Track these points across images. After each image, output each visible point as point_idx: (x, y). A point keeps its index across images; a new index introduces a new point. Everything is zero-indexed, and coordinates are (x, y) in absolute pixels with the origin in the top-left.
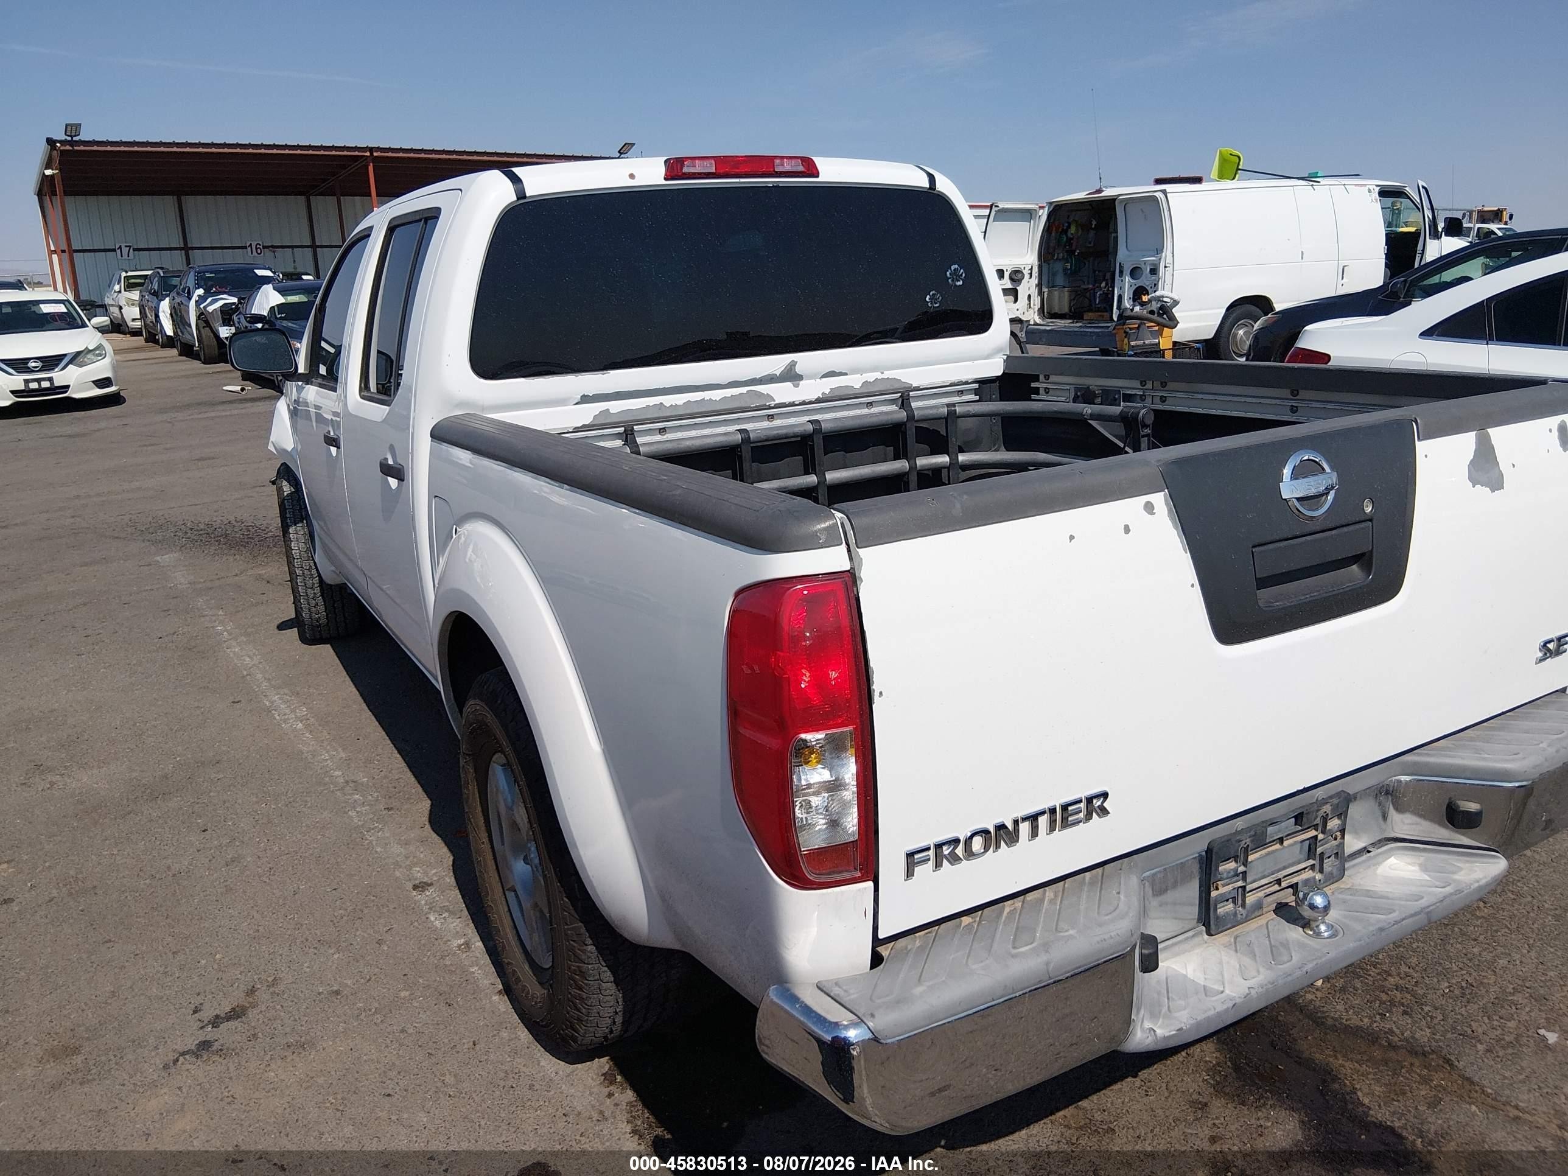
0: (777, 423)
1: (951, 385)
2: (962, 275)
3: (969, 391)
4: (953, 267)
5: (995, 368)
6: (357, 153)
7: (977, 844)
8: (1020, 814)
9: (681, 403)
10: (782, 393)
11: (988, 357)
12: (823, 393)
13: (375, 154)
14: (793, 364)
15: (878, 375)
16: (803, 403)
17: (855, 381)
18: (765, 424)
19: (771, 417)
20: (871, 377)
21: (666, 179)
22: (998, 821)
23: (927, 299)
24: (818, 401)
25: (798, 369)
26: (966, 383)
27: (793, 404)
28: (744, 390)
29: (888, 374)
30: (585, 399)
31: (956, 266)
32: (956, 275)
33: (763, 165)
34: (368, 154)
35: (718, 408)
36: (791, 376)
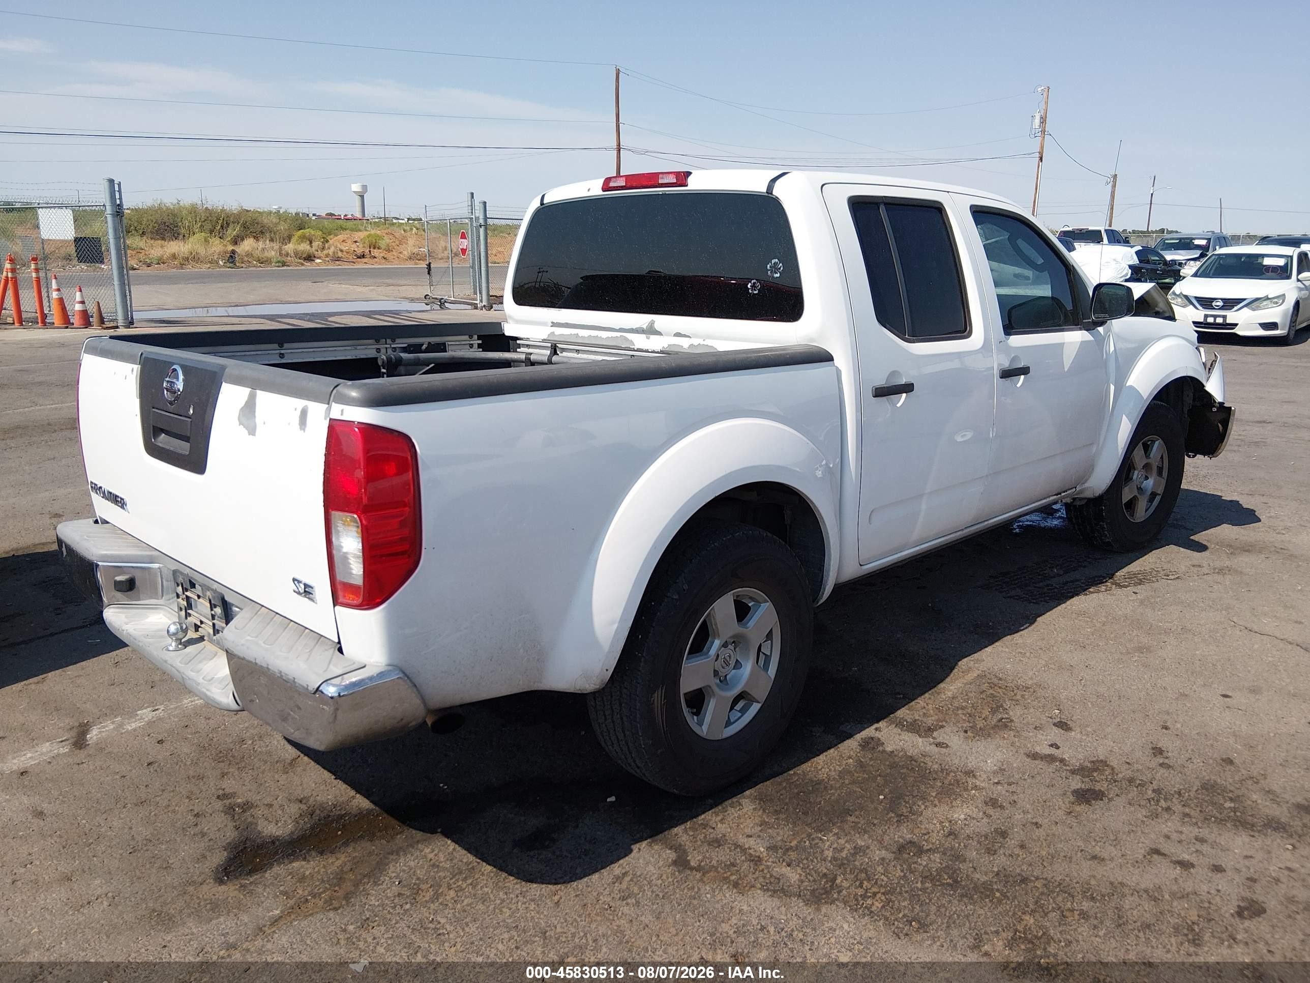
2: (780, 268)
4: (773, 261)
10: (640, 341)
15: (702, 341)
17: (686, 343)
20: (697, 342)
21: (604, 191)
23: (749, 286)
24: (659, 352)
25: (657, 327)
27: (645, 351)
28: (618, 334)
30: (554, 324)
31: (777, 260)
32: (775, 268)
33: (651, 179)
36: (651, 331)
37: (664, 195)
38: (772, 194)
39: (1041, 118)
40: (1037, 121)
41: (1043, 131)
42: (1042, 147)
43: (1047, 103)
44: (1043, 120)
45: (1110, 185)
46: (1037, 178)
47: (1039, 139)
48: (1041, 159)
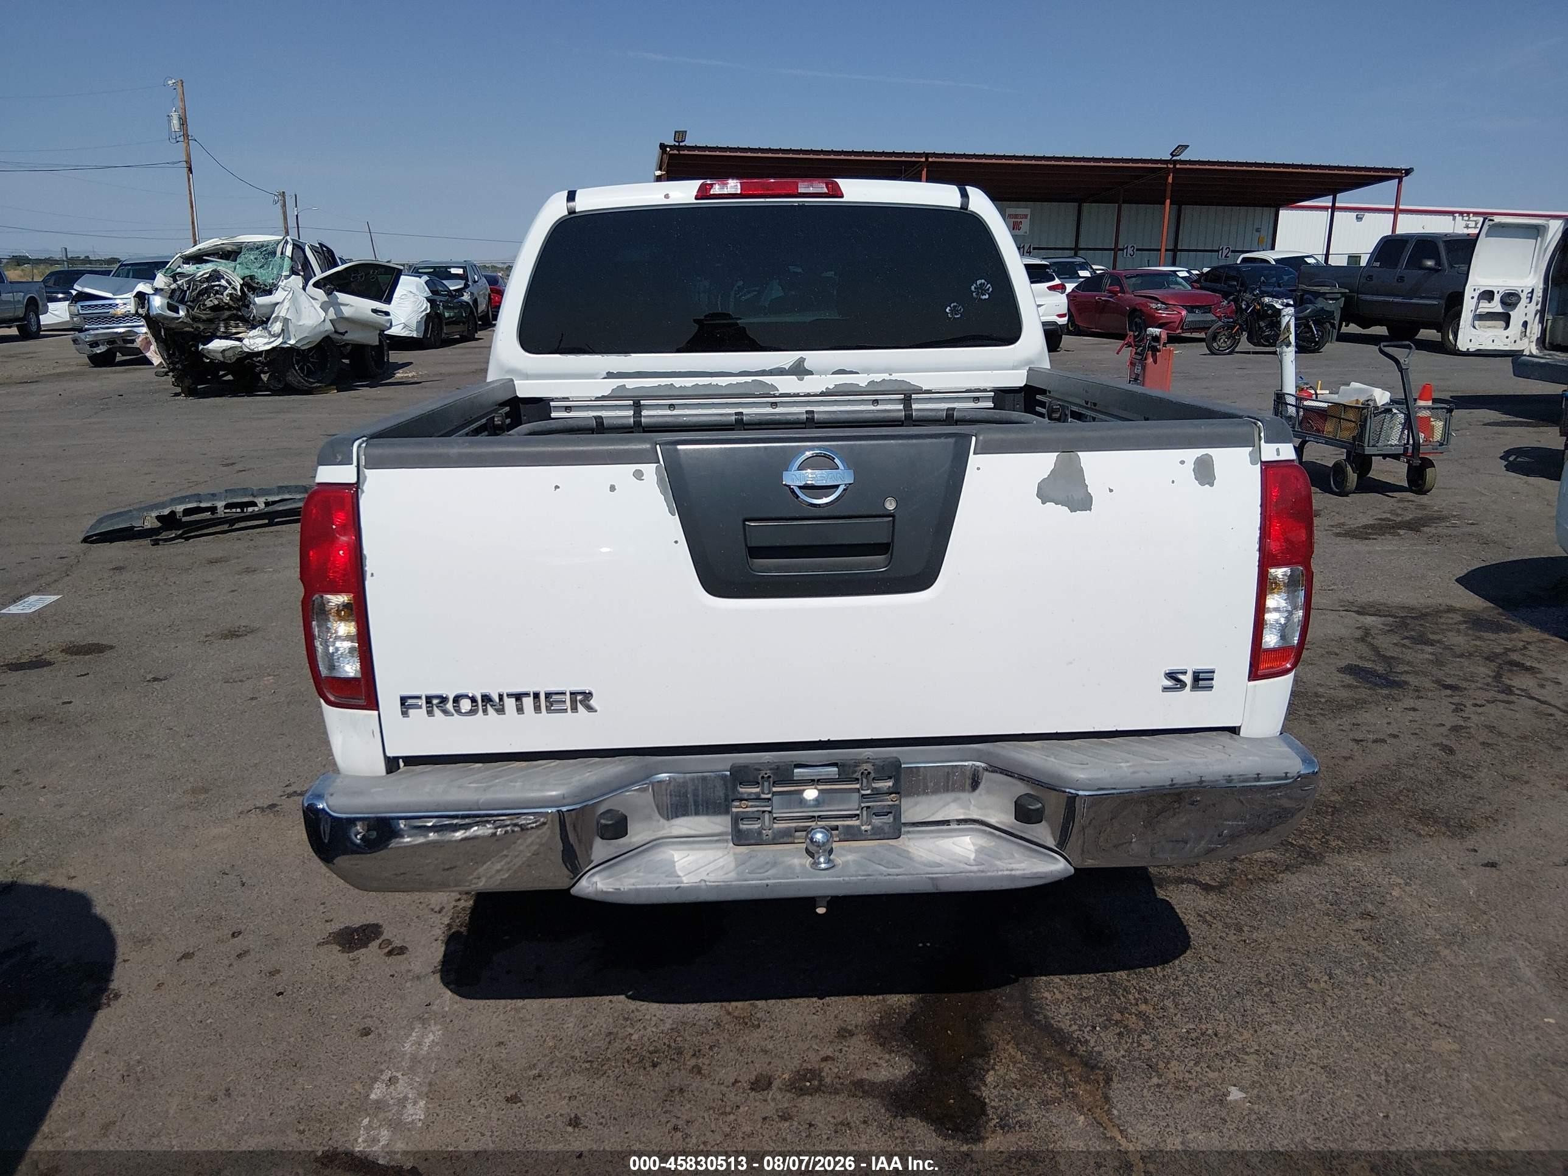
0: (778, 410)
1: (967, 391)
2: (988, 289)
3: (986, 398)
4: (979, 282)
5: (1018, 379)
6: (914, 159)
7: (466, 705)
8: (505, 691)
9: (690, 385)
10: (786, 384)
11: (1014, 368)
12: (827, 388)
13: (930, 160)
14: (802, 360)
15: (886, 376)
16: (808, 395)
17: (862, 381)
18: (769, 410)
19: (774, 405)
20: (878, 377)
21: (696, 199)
22: (485, 691)
23: (947, 310)
24: (822, 394)
25: (807, 365)
26: (985, 390)
27: (798, 395)
28: (749, 379)
29: (896, 376)
30: (610, 375)
31: (983, 281)
32: (981, 289)
33: (785, 188)
34: (923, 159)
35: (724, 392)
36: (799, 370)
37: (802, 207)
38: (967, 209)
39: (180, 118)
40: (175, 122)
41: (186, 135)
42: (189, 155)
43: (183, 100)
44: (183, 122)
45: (279, 204)
46: (190, 194)
47: (183, 145)
48: (190, 170)
